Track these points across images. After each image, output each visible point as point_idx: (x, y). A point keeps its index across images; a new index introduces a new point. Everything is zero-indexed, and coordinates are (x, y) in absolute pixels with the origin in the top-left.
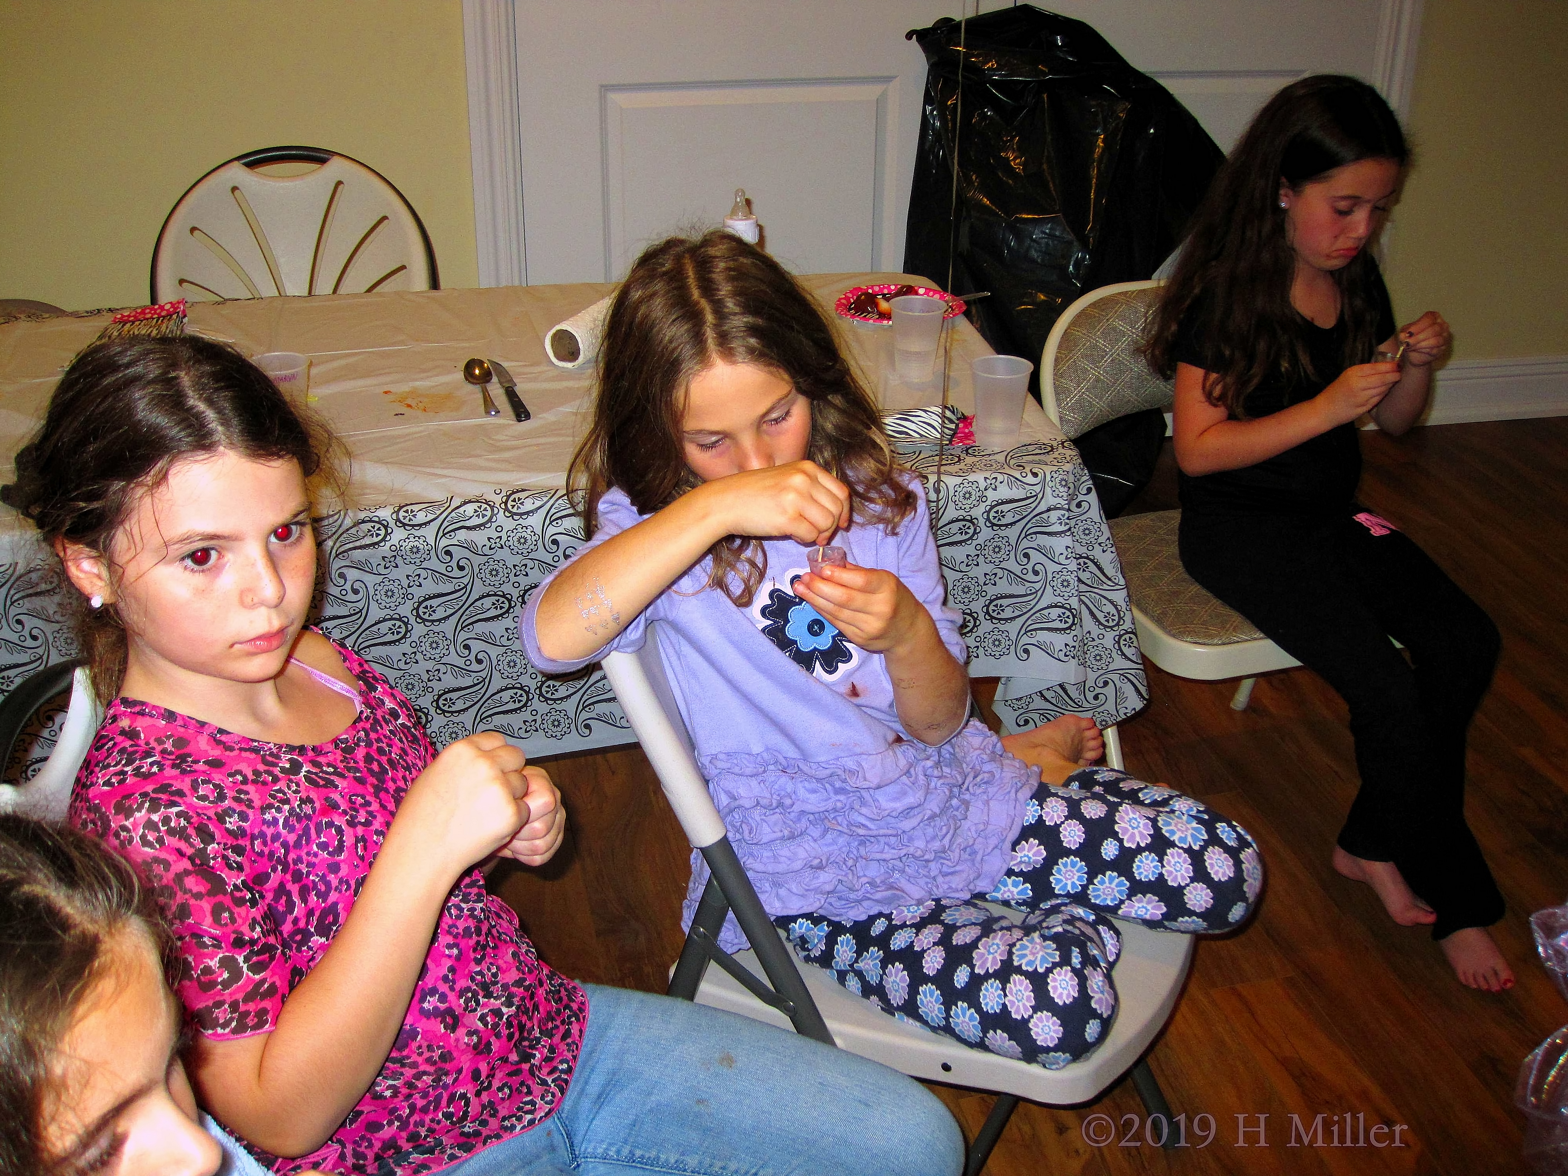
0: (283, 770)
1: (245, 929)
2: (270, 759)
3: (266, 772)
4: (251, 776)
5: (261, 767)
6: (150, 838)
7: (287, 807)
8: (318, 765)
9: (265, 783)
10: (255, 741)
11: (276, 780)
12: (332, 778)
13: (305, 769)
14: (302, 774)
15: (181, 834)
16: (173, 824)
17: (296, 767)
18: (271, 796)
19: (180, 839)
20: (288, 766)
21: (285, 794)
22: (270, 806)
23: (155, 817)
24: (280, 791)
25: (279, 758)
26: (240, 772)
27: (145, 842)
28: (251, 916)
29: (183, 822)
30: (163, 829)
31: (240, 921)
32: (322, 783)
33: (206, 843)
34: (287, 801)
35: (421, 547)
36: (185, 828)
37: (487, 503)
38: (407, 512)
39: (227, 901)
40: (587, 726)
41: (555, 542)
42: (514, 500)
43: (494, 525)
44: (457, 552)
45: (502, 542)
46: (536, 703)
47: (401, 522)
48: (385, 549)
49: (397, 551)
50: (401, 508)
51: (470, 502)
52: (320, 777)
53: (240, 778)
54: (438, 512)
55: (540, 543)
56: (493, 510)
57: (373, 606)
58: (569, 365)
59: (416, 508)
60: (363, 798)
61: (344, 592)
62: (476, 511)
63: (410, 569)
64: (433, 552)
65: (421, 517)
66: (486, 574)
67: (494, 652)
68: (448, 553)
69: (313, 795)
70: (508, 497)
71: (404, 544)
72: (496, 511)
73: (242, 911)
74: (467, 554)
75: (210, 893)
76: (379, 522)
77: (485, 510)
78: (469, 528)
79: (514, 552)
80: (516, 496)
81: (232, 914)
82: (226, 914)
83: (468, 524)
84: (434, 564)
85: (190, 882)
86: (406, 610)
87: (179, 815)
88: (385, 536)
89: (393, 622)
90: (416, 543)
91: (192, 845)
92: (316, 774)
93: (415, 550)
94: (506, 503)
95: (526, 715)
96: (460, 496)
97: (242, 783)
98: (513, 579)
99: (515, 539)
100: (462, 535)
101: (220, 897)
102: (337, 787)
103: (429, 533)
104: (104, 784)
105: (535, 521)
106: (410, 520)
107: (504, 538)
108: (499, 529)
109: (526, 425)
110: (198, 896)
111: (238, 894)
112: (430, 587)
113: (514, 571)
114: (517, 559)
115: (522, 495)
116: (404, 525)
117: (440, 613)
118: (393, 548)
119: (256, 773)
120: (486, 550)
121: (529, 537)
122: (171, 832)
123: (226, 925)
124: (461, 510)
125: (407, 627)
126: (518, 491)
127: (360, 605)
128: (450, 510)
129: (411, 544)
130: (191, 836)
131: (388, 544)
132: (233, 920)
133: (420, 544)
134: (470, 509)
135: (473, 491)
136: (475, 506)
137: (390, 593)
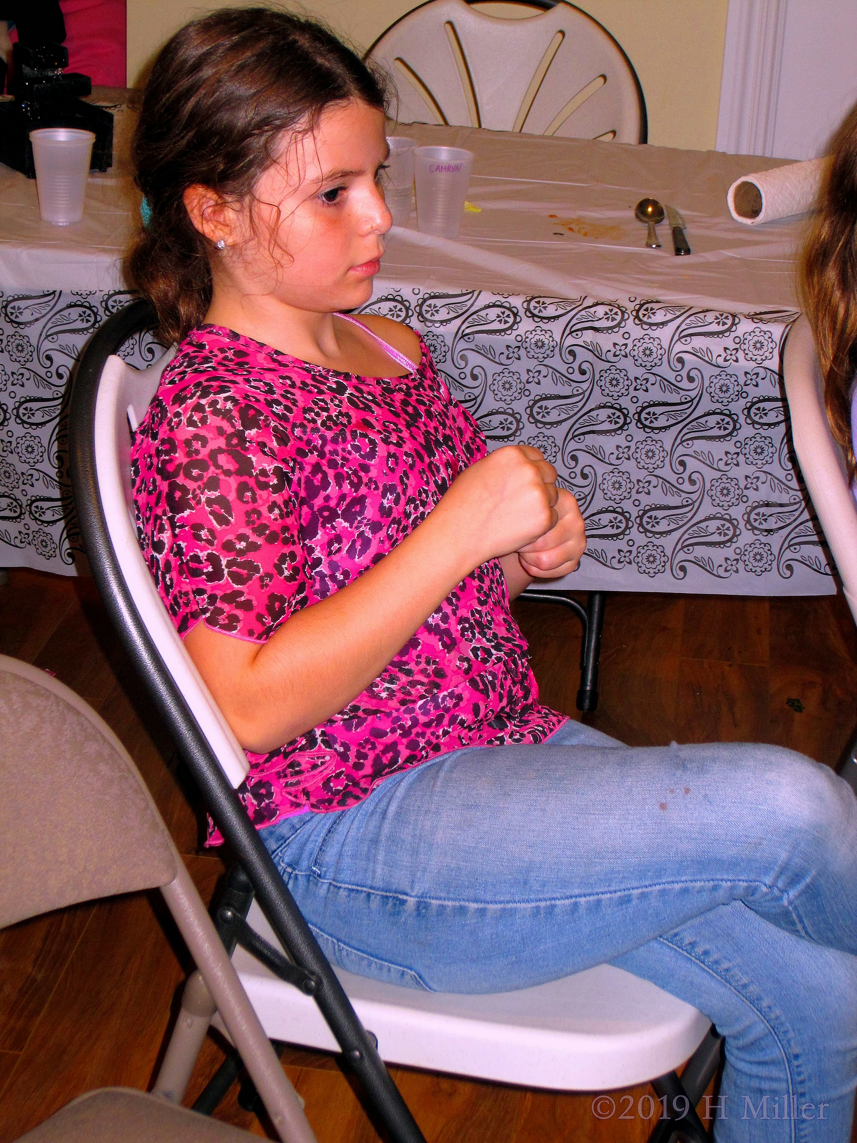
0: (330, 388)
1: (264, 510)
2: (320, 379)
3: (312, 385)
4: (298, 384)
5: (309, 381)
6: (195, 418)
7: (325, 414)
8: (360, 391)
9: (310, 392)
10: (307, 363)
11: (321, 392)
12: (370, 404)
13: (348, 391)
14: (346, 395)
15: (226, 415)
16: (218, 407)
17: (341, 389)
18: (313, 401)
19: (223, 419)
20: (334, 386)
21: (326, 404)
22: (311, 410)
23: (203, 402)
24: (323, 400)
25: (328, 379)
26: (290, 378)
27: (191, 423)
28: (271, 499)
29: (229, 405)
30: (208, 409)
31: (260, 502)
32: (361, 406)
33: (247, 427)
34: (327, 410)
35: (546, 342)
36: (230, 410)
37: (619, 307)
38: (538, 302)
39: (252, 482)
40: (683, 569)
41: (681, 360)
42: (646, 310)
43: (622, 331)
44: (582, 355)
45: (627, 350)
46: (634, 533)
47: (531, 312)
48: (510, 338)
49: (521, 344)
50: (533, 298)
51: (602, 304)
52: (361, 401)
53: (289, 382)
54: (569, 309)
55: (665, 357)
56: (623, 316)
57: (489, 395)
58: (748, 221)
59: (548, 301)
60: (396, 425)
61: (462, 376)
62: (606, 314)
63: (532, 364)
64: (557, 349)
65: (551, 311)
66: (605, 382)
67: (601, 469)
68: (572, 353)
69: (352, 413)
70: (642, 305)
71: (530, 336)
72: (626, 316)
73: (264, 494)
74: (590, 357)
75: (238, 473)
76: (509, 309)
77: (616, 314)
78: (596, 329)
79: (637, 363)
80: (649, 306)
81: (254, 494)
82: (249, 494)
83: (597, 324)
84: (556, 362)
85: (222, 459)
86: (520, 406)
87: (226, 399)
88: (513, 325)
89: (506, 417)
90: (542, 337)
91: (233, 426)
92: (357, 397)
93: (540, 344)
94: (638, 311)
95: (622, 544)
96: (594, 297)
97: (290, 386)
98: (632, 393)
99: (641, 349)
100: (589, 336)
101: (245, 478)
102: (373, 412)
103: (557, 328)
104: (170, 383)
105: (665, 334)
106: (540, 311)
107: (630, 347)
108: (626, 336)
109: (683, 259)
110: (228, 473)
111: (263, 479)
112: (548, 387)
113: (634, 384)
114: (640, 372)
115: (655, 306)
116: (534, 316)
117: (553, 417)
118: (519, 338)
119: (303, 383)
120: (610, 357)
121: (655, 350)
122: (216, 412)
123: (247, 502)
124: (592, 310)
125: (518, 425)
126: (652, 302)
127: (476, 392)
128: (580, 308)
129: (537, 337)
130: (233, 418)
131: (515, 333)
132: (254, 500)
133: (545, 338)
134: (601, 311)
135: (608, 294)
136: (606, 308)
137: (507, 386)
